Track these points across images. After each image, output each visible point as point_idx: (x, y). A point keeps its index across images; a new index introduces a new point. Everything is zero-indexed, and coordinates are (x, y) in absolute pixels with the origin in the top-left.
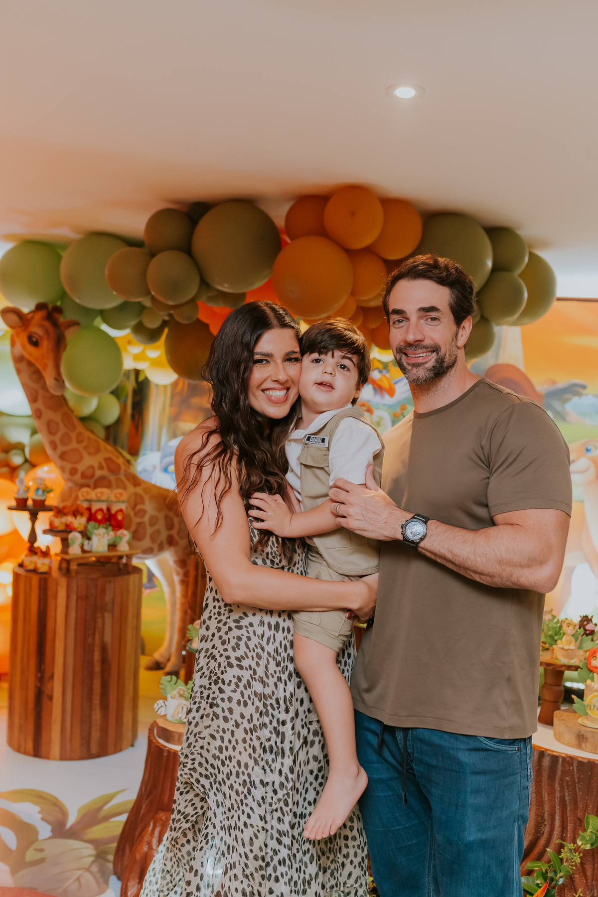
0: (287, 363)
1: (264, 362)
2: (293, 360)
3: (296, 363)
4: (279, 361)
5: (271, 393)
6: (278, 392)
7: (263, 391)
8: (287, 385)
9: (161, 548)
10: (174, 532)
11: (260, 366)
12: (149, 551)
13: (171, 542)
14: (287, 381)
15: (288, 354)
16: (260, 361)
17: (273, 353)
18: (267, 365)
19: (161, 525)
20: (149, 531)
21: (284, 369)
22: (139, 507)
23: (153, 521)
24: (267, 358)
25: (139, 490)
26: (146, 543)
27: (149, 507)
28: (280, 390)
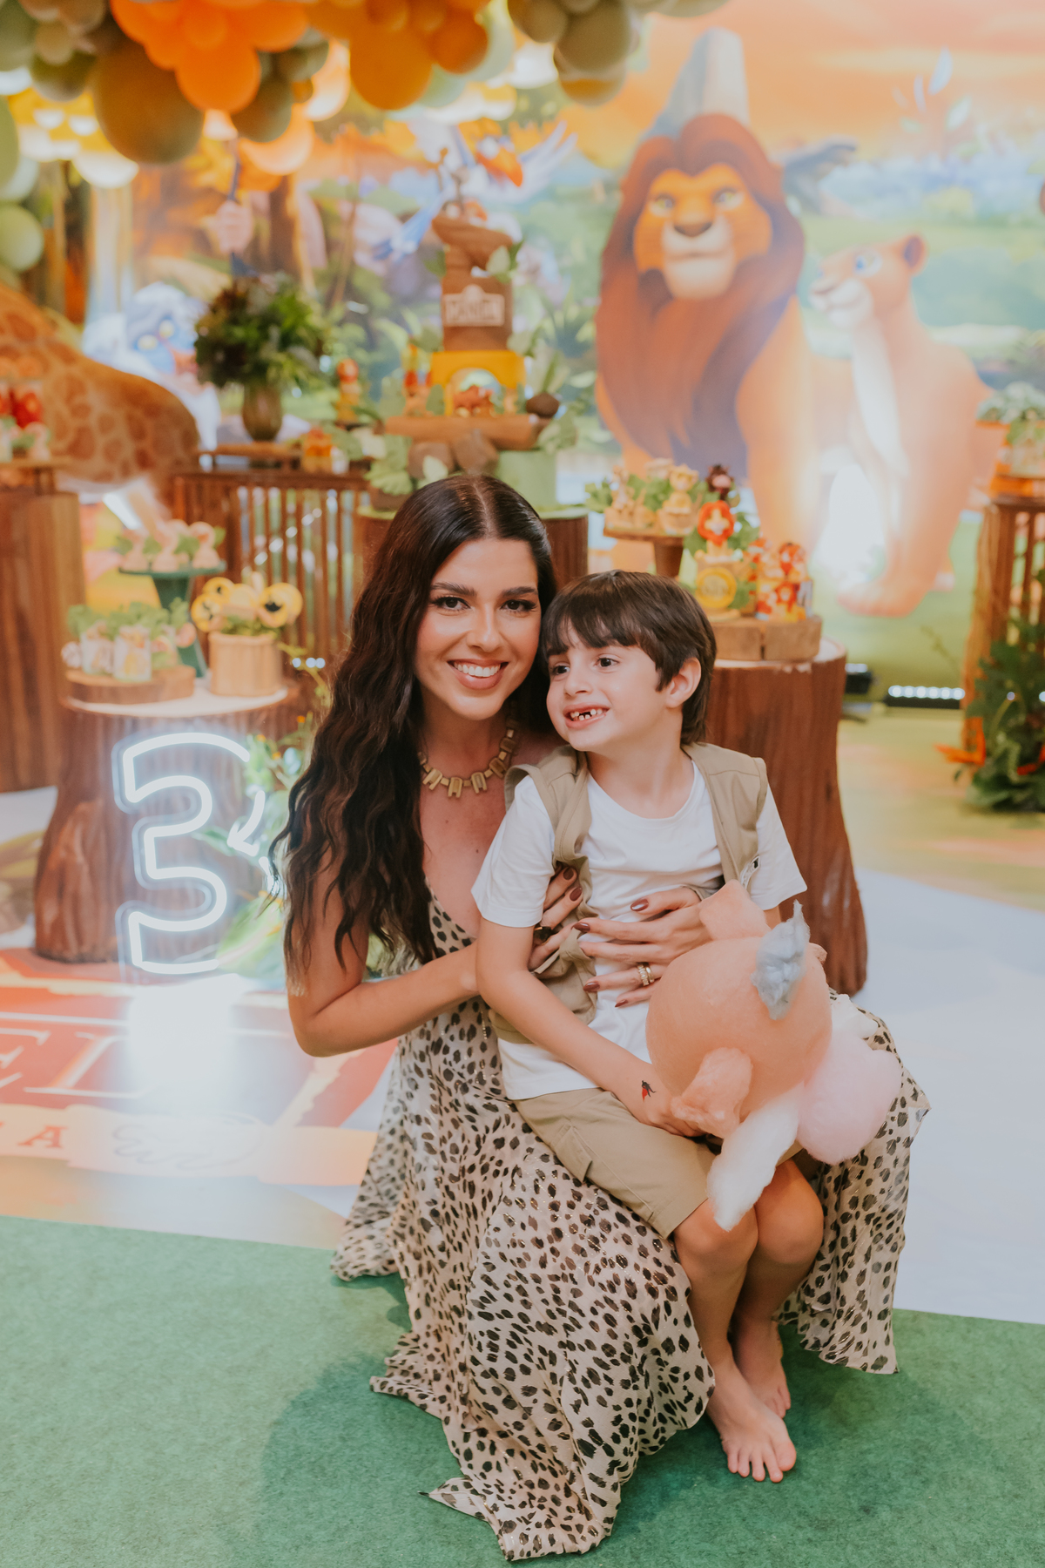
0: (507, 612)
1: (459, 605)
2: (520, 608)
3: (523, 614)
4: (488, 608)
5: (465, 668)
6: (479, 668)
7: (452, 663)
8: (503, 657)
9: (126, 473)
10: (146, 444)
11: (447, 612)
12: (104, 478)
13: (144, 462)
14: (498, 649)
15: (507, 594)
16: (449, 602)
17: (476, 589)
18: (461, 612)
19: (121, 432)
20: (101, 441)
21: (496, 623)
22: (78, 400)
23: (106, 424)
24: (460, 599)
25: (75, 370)
26: (98, 462)
27: (97, 402)
28: (483, 666)
